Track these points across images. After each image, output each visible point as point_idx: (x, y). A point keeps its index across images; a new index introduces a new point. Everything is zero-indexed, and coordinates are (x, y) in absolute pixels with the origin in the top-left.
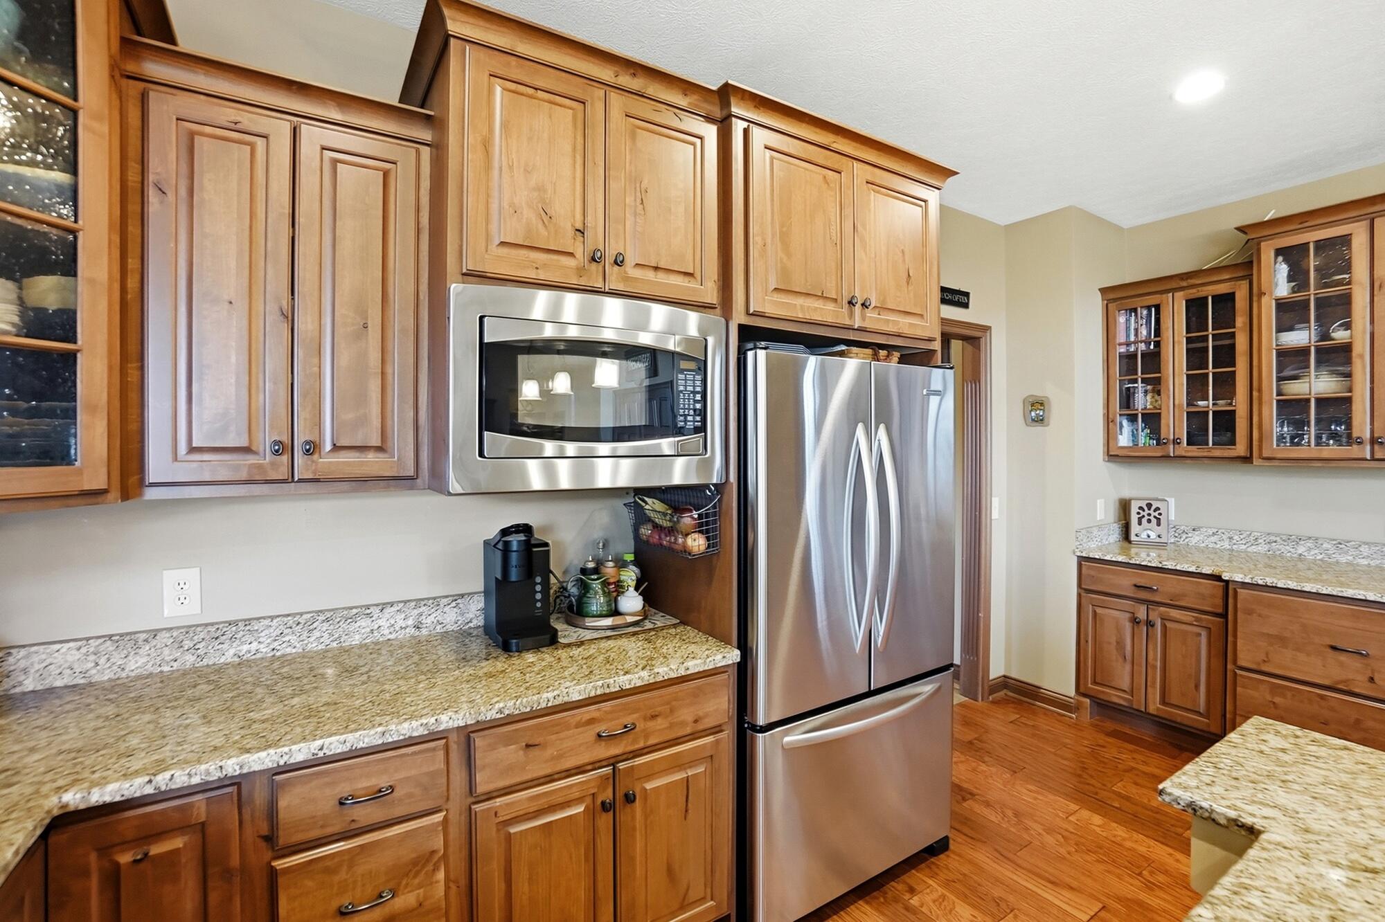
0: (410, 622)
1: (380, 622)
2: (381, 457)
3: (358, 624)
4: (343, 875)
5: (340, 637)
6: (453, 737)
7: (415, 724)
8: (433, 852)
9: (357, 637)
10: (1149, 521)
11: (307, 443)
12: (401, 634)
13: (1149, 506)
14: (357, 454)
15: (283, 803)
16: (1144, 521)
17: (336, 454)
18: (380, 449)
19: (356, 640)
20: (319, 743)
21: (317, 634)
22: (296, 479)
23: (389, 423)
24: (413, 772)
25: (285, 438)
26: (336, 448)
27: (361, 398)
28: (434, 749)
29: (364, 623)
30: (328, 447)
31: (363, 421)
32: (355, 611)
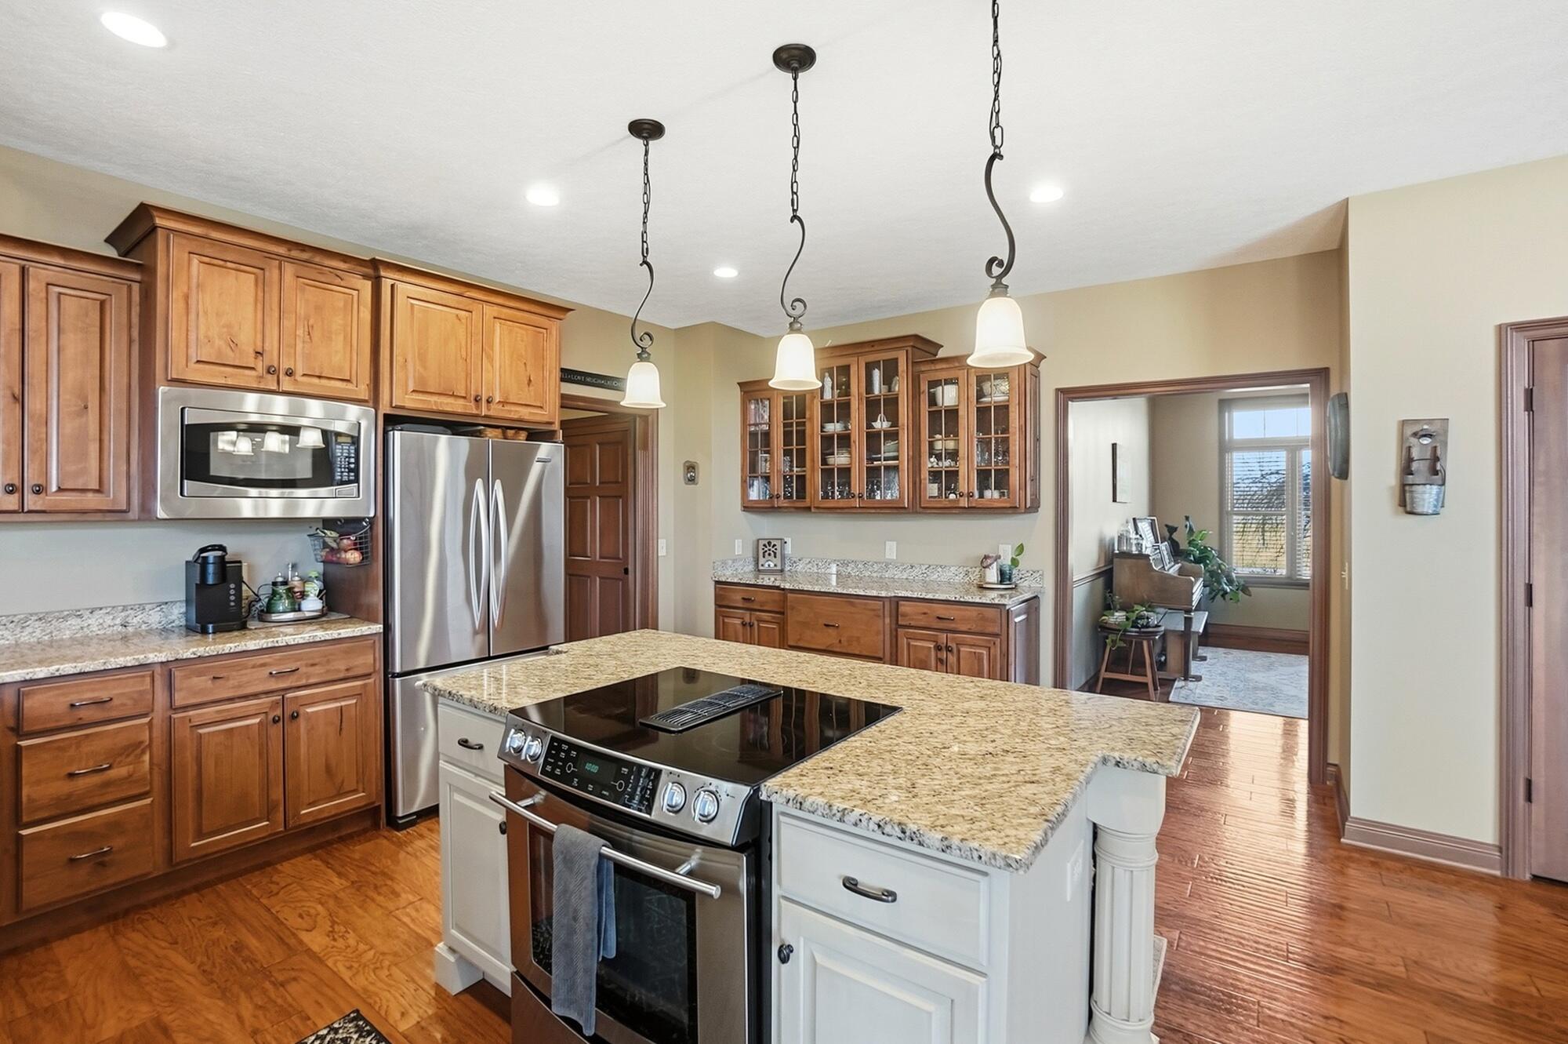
0: (118, 621)
1: (90, 622)
2: (98, 496)
3: (69, 622)
4: (72, 752)
5: (51, 633)
6: (158, 669)
7: (128, 658)
8: (141, 743)
9: (68, 632)
10: (769, 554)
11: (36, 485)
12: (109, 631)
13: (769, 543)
14: (79, 494)
15: (28, 704)
16: (767, 554)
17: (60, 494)
18: (98, 491)
19: (67, 635)
20: (57, 667)
21: (29, 630)
22: (26, 510)
23: (105, 473)
24: (127, 690)
25: (17, 482)
26: (60, 490)
27: (84, 456)
28: (143, 676)
29: (74, 622)
30: (54, 488)
31: (83, 472)
32: (66, 613)
